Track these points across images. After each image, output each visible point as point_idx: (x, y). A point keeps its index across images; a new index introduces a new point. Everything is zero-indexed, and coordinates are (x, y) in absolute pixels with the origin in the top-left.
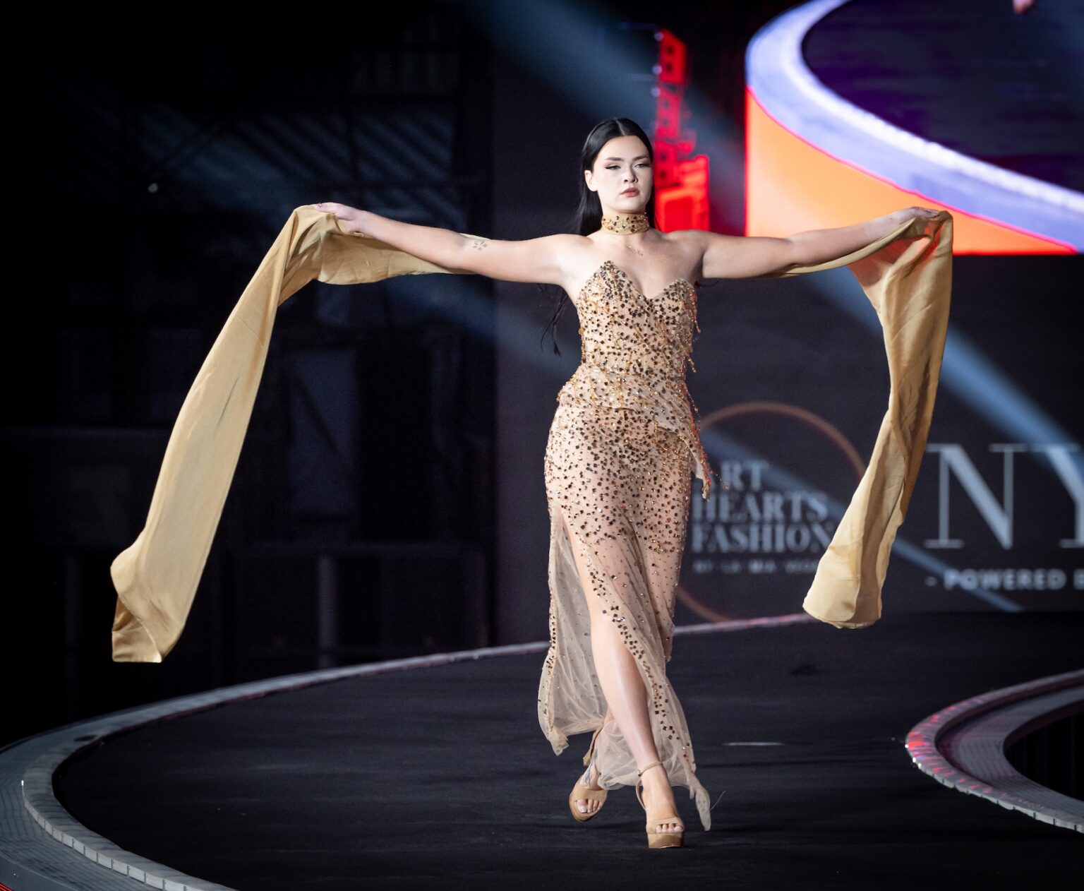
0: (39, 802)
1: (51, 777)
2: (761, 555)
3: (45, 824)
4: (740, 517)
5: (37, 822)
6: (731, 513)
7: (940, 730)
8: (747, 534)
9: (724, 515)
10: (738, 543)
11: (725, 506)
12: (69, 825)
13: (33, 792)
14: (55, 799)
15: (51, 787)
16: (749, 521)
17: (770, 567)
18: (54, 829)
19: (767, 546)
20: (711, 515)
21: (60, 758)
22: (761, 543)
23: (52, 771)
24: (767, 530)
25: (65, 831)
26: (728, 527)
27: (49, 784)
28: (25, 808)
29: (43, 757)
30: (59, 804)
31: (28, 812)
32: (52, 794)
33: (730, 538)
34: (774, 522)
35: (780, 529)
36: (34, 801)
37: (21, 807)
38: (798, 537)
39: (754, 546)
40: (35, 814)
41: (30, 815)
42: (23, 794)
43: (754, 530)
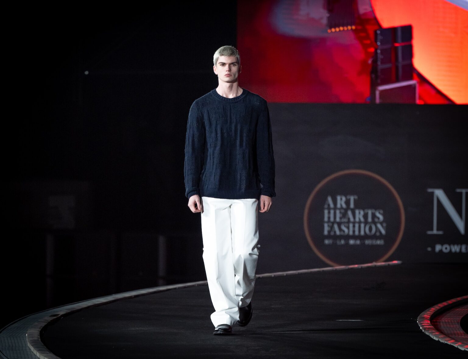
0: (34, 344)
1: (39, 333)
2: (354, 237)
3: (37, 353)
4: (345, 220)
5: (33, 352)
6: (341, 218)
7: (433, 315)
8: (348, 228)
9: (338, 219)
10: (344, 231)
11: (338, 215)
12: (47, 354)
13: (31, 339)
14: (41, 342)
15: (39, 337)
16: (349, 222)
17: (358, 242)
18: (41, 355)
19: (357, 233)
20: (332, 219)
21: (43, 324)
22: (354, 231)
23: (40, 330)
24: (357, 225)
25: (45, 356)
26: (339, 224)
27: (38, 335)
28: (28, 346)
29: (36, 323)
30: (43, 344)
31: (29, 348)
32: (40, 340)
33: (340, 229)
34: (360, 222)
35: (362, 225)
36: (32, 343)
37: (26, 345)
38: (370, 229)
39: (351, 233)
40: (32, 348)
41: (30, 349)
42: (27, 340)
43: (351, 225)
